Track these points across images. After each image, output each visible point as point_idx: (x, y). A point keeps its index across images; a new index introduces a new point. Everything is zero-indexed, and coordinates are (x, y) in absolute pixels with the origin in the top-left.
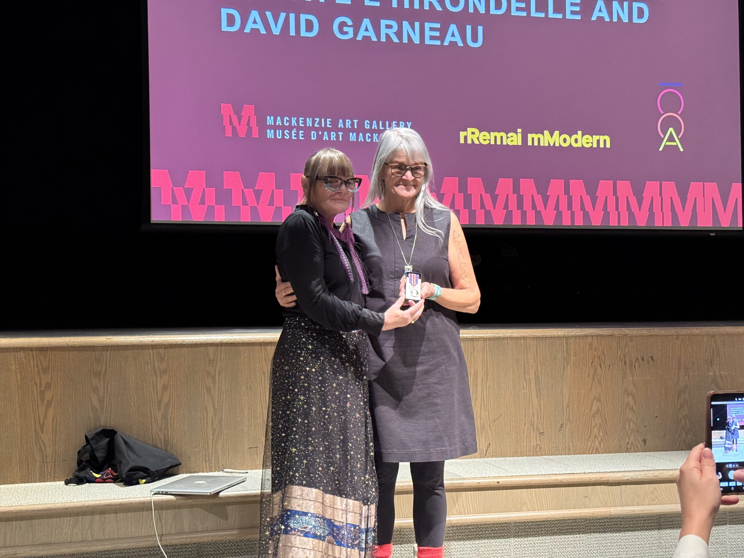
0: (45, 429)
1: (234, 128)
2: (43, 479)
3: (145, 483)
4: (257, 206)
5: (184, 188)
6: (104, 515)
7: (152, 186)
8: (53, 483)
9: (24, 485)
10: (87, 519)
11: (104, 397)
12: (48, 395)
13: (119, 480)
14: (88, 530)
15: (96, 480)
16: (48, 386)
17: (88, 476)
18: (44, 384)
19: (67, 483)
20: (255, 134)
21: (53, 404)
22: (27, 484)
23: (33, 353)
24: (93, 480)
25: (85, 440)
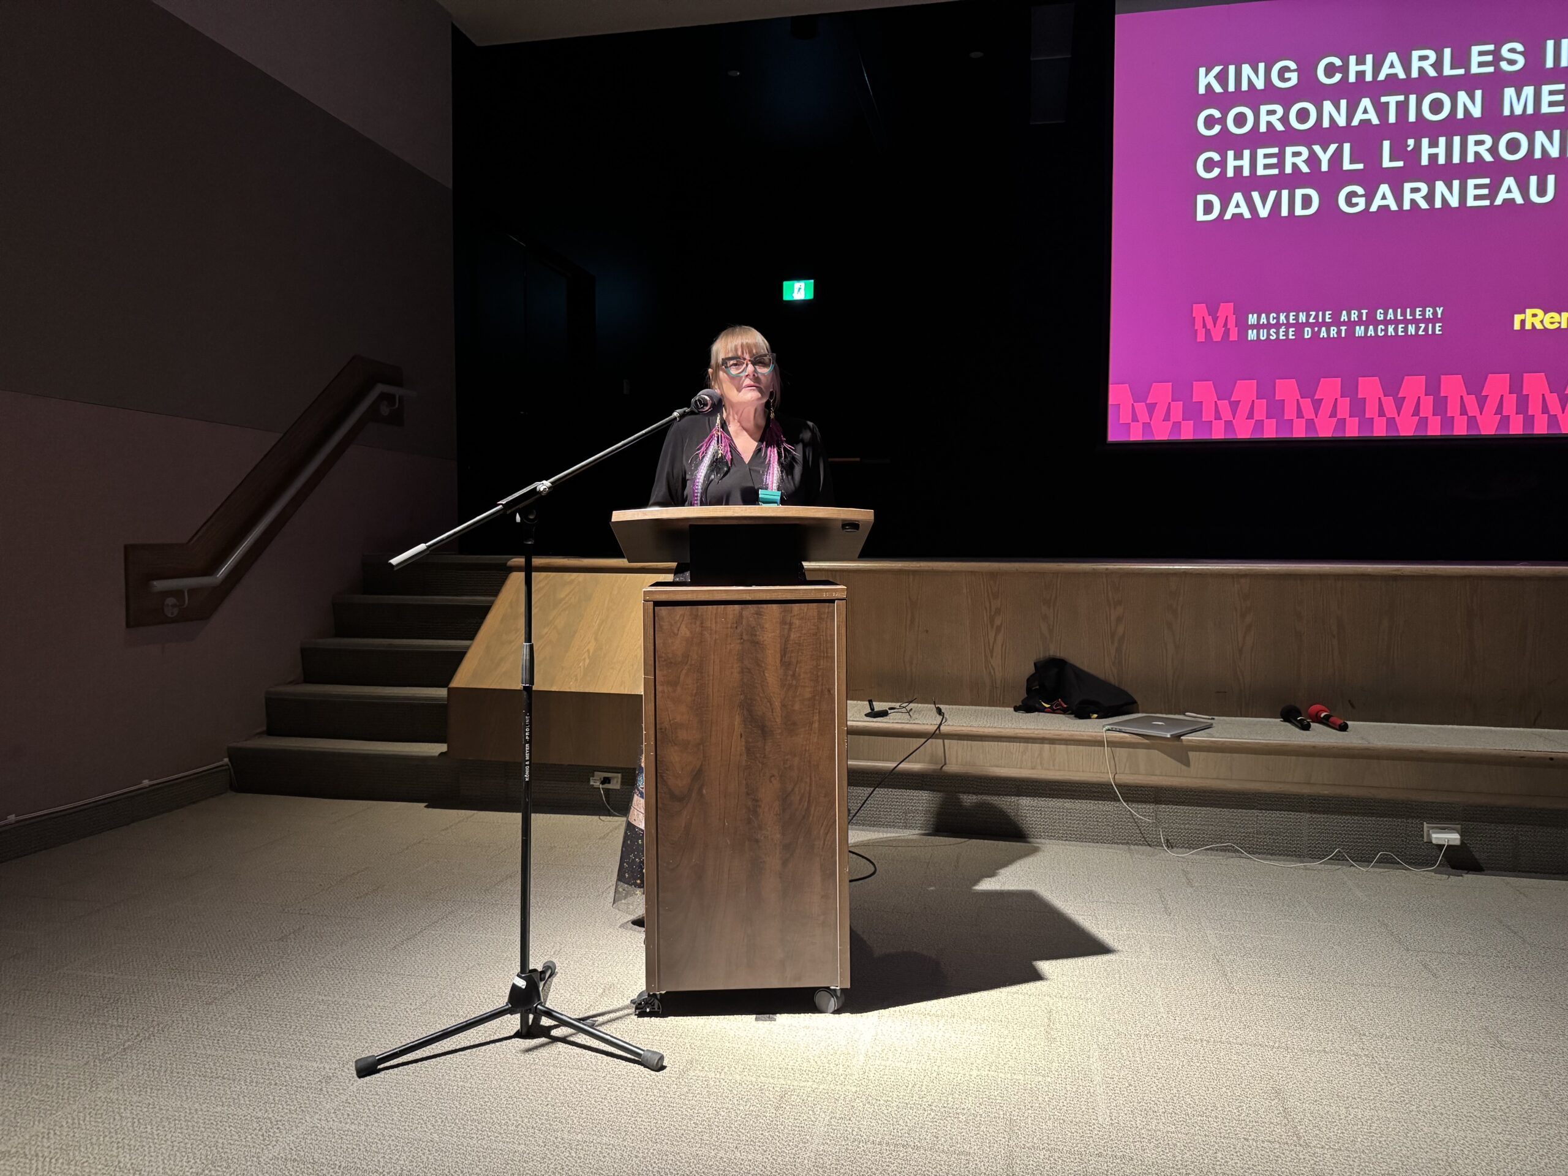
0: (994, 654)
1: (1208, 332)
2: (992, 703)
3: (1097, 718)
4: (1232, 419)
5: (1146, 404)
6: (1054, 746)
7: (1111, 401)
8: (1003, 709)
9: (974, 707)
10: (1036, 746)
11: (1053, 626)
12: (998, 622)
13: (1070, 712)
14: (1037, 758)
15: (1046, 710)
16: (998, 611)
17: (1037, 705)
18: (993, 609)
19: (1016, 709)
20: (1234, 336)
21: (1003, 629)
22: (978, 707)
23: (983, 579)
24: (1043, 710)
25: (1034, 668)
